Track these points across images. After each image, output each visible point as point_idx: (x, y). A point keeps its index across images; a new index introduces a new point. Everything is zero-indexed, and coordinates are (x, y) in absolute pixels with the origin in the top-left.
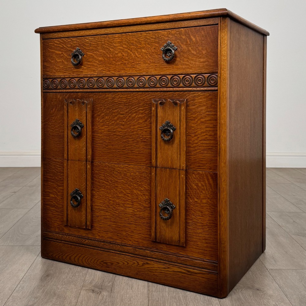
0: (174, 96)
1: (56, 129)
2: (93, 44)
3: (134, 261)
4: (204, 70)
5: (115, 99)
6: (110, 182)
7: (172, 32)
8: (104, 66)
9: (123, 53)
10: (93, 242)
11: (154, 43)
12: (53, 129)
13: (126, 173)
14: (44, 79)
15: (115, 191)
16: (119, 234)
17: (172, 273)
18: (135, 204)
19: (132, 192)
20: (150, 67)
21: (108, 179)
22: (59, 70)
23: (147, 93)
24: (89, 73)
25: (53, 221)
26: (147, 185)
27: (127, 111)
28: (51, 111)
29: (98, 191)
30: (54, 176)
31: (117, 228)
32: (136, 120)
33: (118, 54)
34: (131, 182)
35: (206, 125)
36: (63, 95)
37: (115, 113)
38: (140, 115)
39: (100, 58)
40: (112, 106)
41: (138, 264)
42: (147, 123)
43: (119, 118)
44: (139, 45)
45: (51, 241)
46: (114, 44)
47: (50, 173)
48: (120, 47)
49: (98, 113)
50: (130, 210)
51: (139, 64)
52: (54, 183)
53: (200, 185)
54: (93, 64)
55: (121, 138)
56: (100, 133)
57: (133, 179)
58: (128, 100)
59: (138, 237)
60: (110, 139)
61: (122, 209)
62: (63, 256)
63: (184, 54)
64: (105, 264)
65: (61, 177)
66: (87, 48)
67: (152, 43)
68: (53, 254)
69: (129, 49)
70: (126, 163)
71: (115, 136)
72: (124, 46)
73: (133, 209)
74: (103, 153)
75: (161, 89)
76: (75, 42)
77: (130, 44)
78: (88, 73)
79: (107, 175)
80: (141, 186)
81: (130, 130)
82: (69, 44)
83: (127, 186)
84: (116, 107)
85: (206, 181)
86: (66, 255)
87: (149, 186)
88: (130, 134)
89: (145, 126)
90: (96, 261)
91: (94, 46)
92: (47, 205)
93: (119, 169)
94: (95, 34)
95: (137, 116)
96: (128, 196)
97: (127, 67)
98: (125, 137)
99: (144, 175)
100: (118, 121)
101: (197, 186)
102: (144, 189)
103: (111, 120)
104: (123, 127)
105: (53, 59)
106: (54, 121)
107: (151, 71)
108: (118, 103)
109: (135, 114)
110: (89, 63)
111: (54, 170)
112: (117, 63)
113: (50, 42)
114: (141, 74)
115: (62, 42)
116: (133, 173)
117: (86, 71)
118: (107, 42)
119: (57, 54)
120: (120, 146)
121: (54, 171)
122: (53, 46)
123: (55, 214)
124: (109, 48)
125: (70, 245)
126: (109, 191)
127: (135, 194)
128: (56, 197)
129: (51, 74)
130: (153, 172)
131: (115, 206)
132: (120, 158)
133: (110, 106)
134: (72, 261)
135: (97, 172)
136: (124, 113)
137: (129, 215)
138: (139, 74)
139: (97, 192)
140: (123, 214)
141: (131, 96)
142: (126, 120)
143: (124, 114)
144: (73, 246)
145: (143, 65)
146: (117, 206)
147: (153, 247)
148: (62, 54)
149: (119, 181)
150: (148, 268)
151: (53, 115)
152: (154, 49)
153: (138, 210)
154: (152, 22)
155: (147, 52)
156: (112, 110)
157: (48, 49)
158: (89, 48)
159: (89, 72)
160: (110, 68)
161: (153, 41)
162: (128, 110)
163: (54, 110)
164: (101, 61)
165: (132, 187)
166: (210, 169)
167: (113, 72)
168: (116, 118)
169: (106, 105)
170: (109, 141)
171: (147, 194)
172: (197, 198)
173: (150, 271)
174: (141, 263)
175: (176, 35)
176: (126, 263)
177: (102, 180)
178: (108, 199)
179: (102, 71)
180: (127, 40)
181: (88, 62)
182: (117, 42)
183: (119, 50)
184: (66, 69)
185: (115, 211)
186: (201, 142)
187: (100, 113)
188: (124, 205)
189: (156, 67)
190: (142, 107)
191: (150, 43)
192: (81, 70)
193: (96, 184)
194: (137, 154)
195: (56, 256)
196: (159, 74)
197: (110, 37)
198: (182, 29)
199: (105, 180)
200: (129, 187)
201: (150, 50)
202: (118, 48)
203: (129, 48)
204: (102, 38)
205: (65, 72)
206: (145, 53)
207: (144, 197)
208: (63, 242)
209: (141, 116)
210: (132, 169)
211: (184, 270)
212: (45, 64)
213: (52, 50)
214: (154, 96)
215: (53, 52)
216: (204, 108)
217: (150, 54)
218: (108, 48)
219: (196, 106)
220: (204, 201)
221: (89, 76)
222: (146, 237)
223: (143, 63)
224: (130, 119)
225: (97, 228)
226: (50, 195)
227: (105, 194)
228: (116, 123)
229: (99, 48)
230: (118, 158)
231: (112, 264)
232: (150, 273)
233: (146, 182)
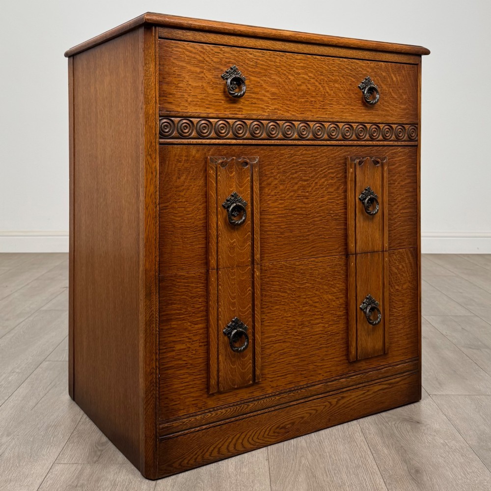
0: (373, 152)
1: (188, 216)
2: (262, 65)
3: (325, 404)
4: (404, 119)
5: (295, 157)
6: (289, 292)
7: (372, 65)
8: (279, 103)
9: (308, 85)
10: (262, 402)
11: (350, 76)
12: (182, 214)
13: (312, 271)
14: (160, 118)
15: (296, 304)
16: (304, 371)
17: (372, 396)
18: (325, 317)
19: (321, 298)
20: (345, 110)
21: (285, 286)
22: (195, 103)
23: (340, 148)
24: (255, 112)
25: (182, 397)
26: (341, 283)
27: (312, 175)
28: (178, 180)
29: (269, 313)
30: (185, 307)
31: (300, 364)
32: (324, 189)
33: (301, 85)
34: (320, 283)
35: (406, 189)
36: (203, 149)
37: (293, 178)
38: (330, 181)
39: (274, 89)
40: (290, 167)
41: (331, 405)
42: (340, 191)
43: (301, 187)
44: (330, 76)
45: (177, 437)
46: (295, 69)
47: (175, 304)
48: (304, 76)
49: (268, 181)
50: (318, 329)
51: (331, 104)
52: (183, 320)
53: (401, 267)
54: (262, 97)
55: (304, 217)
56: (272, 214)
57: (322, 278)
58: (315, 158)
59: (330, 364)
60: (287, 222)
61: (308, 329)
62: (204, 455)
63: (384, 97)
64: (283, 430)
65: (199, 306)
66: (250, 69)
67: (347, 75)
68: (183, 461)
69: (316, 81)
70: (312, 256)
71: (295, 216)
72: (310, 74)
73: (323, 325)
74: (276, 246)
75: (359, 142)
76: (227, 55)
77: (319, 73)
78: (253, 112)
79: (283, 281)
80: (333, 286)
81: (316, 204)
82: (216, 56)
83: (314, 291)
84: (296, 169)
85: (407, 260)
86: (212, 448)
87: (343, 284)
88: (317, 210)
89: (337, 197)
90: (267, 433)
91: (261, 66)
92: (167, 370)
93: (301, 267)
94: (265, 48)
95: (326, 182)
96: (316, 307)
97: (315, 107)
98: (310, 216)
99: (337, 269)
100: (300, 192)
101: (398, 269)
102: (337, 290)
103: (288, 190)
104: (306, 200)
105: (183, 81)
106: (184, 200)
107: (346, 116)
108: (300, 163)
109: (323, 180)
110: (253, 96)
111: (183, 295)
112: (300, 100)
113: (177, 47)
114: (334, 120)
115: (202, 50)
116: (321, 270)
117: (249, 108)
118: (284, 64)
119: (189, 71)
120: (302, 231)
121: (183, 297)
122: (183, 56)
123: (187, 380)
124: (287, 74)
125: (219, 427)
126: (287, 308)
127: (325, 301)
128: (189, 348)
129: (179, 110)
130: (352, 262)
131: (296, 329)
132: (302, 250)
133: (287, 168)
134: (223, 454)
135: (268, 280)
136: (308, 178)
137: (317, 336)
138: (331, 120)
139: (268, 315)
140: (309, 337)
141: (318, 152)
142: (310, 188)
143: (308, 180)
144: (224, 427)
145: (336, 106)
146: (300, 327)
147: (350, 371)
148: (203, 72)
149: (302, 286)
150: (343, 403)
151: (182, 188)
152: (351, 84)
153: (330, 323)
154: (352, 46)
155: (341, 89)
156: (291, 174)
157: (172, 59)
158: (254, 70)
159: (253, 110)
160: (288, 107)
161: (349, 73)
162: (314, 173)
163: (183, 178)
164: (273, 94)
165: (321, 291)
166: (410, 244)
167: (293, 113)
168: (296, 188)
169: (281, 167)
170: (286, 224)
171: (342, 296)
172: (398, 285)
173: (347, 406)
174: (334, 401)
175: (375, 70)
176: (314, 412)
177: (276, 291)
178: (286, 321)
179: (276, 110)
180: (314, 65)
181: (253, 93)
182: (299, 66)
183: (303, 81)
184: (210, 101)
185: (297, 337)
186: (401, 211)
187: (270, 180)
188: (310, 323)
189: (352, 110)
190: (332, 169)
191: (345, 76)
192: (240, 106)
193: (265, 302)
194: (326, 240)
195: (189, 461)
196: (357, 121)
197: (289, 57)
198: (382, 63)
199: (280, 291)
200: (317, 292)
201: (345, 86)
202: (301, 75)
203: (316, 78)
204: (276, 57)
205: (207, 108)
206: (338, 89)
207: (338, 302)
208: (204, 427)
209: (332, 181)
210: (320, 264)
211: (385, 384)
212: (165, 87)
213: (181, 64)
214: (349, 153)
215: (182, 67)
216: (404, 167)
217: (345, 92)
218: (285, 75)
219: (396, 165)
220: (405, 286)
221: (254, 117)
222: (340, 361)
223: (336, 104)
224: (316, 187)
225: (268, 376)
226: (175, 346)
227: (280, 314)
228: (296, 195)
229: (271, 72)
230: (301, 250)
231: (293, 423)
232: (346, 409)
233: (340, 279)
